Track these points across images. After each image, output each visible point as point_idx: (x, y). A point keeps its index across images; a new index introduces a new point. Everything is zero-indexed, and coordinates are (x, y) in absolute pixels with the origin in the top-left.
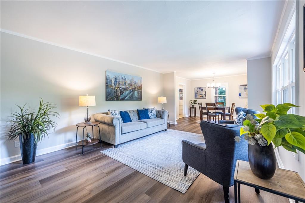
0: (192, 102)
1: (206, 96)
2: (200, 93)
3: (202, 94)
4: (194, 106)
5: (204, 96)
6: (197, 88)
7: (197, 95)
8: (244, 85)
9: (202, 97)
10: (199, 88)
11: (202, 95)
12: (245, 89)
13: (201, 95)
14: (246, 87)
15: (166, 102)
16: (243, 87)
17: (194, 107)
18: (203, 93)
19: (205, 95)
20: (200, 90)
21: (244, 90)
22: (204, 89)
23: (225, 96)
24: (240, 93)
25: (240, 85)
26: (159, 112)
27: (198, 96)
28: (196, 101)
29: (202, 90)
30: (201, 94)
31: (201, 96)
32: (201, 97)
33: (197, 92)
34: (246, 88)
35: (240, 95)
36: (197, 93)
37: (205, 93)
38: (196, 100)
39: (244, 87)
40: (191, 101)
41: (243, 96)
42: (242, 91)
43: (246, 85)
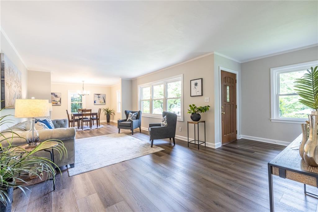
1: (61, 103)
2: (53, 100)
3: (55, 100)
5: (59, 103)
8: (98, 94)
9: (56, 103)
10: (53, 94)
11: (56, 101)
12: (99, 97)
14: (100, 96)
16: (97, 96)
18: (58, 99)
19: (60, 101)
21: (98, 98)
22: (58, 95)
23: (82, 103)
24: (95, 100)
25: (95, 94)
29: (56, 95)
30: (54, 101)
31: (54, 103)
32: (55, 104)
35: (95, 102)
37: (60, 99)
41: (97, 103)
42: (97, 99)
43: (99, 94)
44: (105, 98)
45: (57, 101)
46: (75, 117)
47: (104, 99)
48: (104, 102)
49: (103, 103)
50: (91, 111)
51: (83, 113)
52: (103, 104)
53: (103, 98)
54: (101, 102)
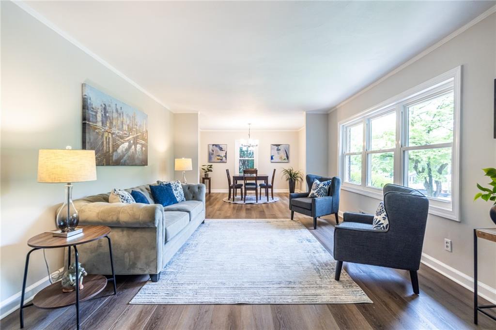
0: (205, 168)
1: (226, 159)
2: (218, 154)
4: (208, 174)
5: (224, 158)
6: (213, 145)
7: (212, 156)
8: (277, 145)
9: (221, 159)
10: (216, 145)
11: (221, 157)
12: (278, 150)
13: (219, 158)
14: (280, 147)
15: (192, 169)
16: (276, 148)
17: (209, 177)
18: (222, 154)
19: (226, 156)
20: (217, 149)
22: (223, 147)
23: (253, 160)
24: (272, 155)
25: (273, 145)
26: (189, 188)
27: (214, 159)
28: (211, 167)
29: (222, 148)
30: (219, 156)
31: (218, 159)
32: (219, 161)
33: (213, 151)
35: (272, 158)
36: (212, 154)
37: (226, 153)
38: (211, 165)
39: (277, 147)
40: (203, 167)
41: (275, 160)
42: (275, 152)
43: (279, 145)
44: (289, 151)
45: (223, 156)
46: (238, 181)
47: (286, 153)
48: (286, 158)
49: (285, 159)
50: (256, 173)
51: (246, 175)
52: (284, 161)
53: (285, 151)
54: (281, 158)
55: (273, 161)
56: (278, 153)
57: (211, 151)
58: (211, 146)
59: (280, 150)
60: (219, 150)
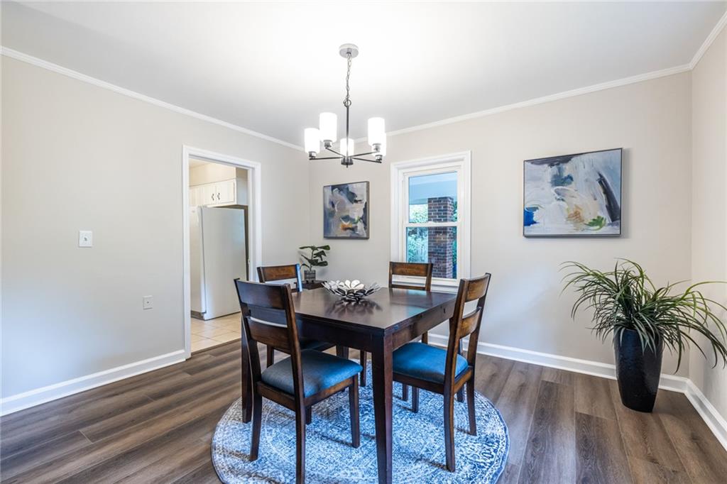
1: (366, 228)
2: (345, 214)
3: (351, 216)
5: (360, 226)
6: (333, 187)
7: (331, 220)
8: (551, 161)
9: (353, 229)
10: (340, 188)
11: (353, 220)
12: (560, 180)
13: (347, 224)
14: (567, 169)
16: (548, 172)
18: (356, 212)
19: (365, 220)
20: (344, 197)
21: (553, 190)
22: (360, 192)
23: (455, 228)
24: (528, 205)
25: (533, 162)
27: (337, 227)
29: (353, 194)
30: (347, 218)
31: (346, 229)
32: (348, 233)
33: (333, 206)
34: (565, 174)
35: (528, 219)
36: (332, 214)
37: (366, 210)
38: (327, 248)
39: (555, 169)
40: (304, 252)
41: (545, 224)
42: (545, 193)
43: (566, 159)
45: (356, 219)
47: (607, 192)
48: (605, 215)
49: (598, 222)
52: (594, 230)
53: (602, 181)
54: (576, 216)
55: (533, 230)
56: (561, 197)
57: (329, 206)
58: (329, 191)
59: (570, 178)
60: (347, 201)
